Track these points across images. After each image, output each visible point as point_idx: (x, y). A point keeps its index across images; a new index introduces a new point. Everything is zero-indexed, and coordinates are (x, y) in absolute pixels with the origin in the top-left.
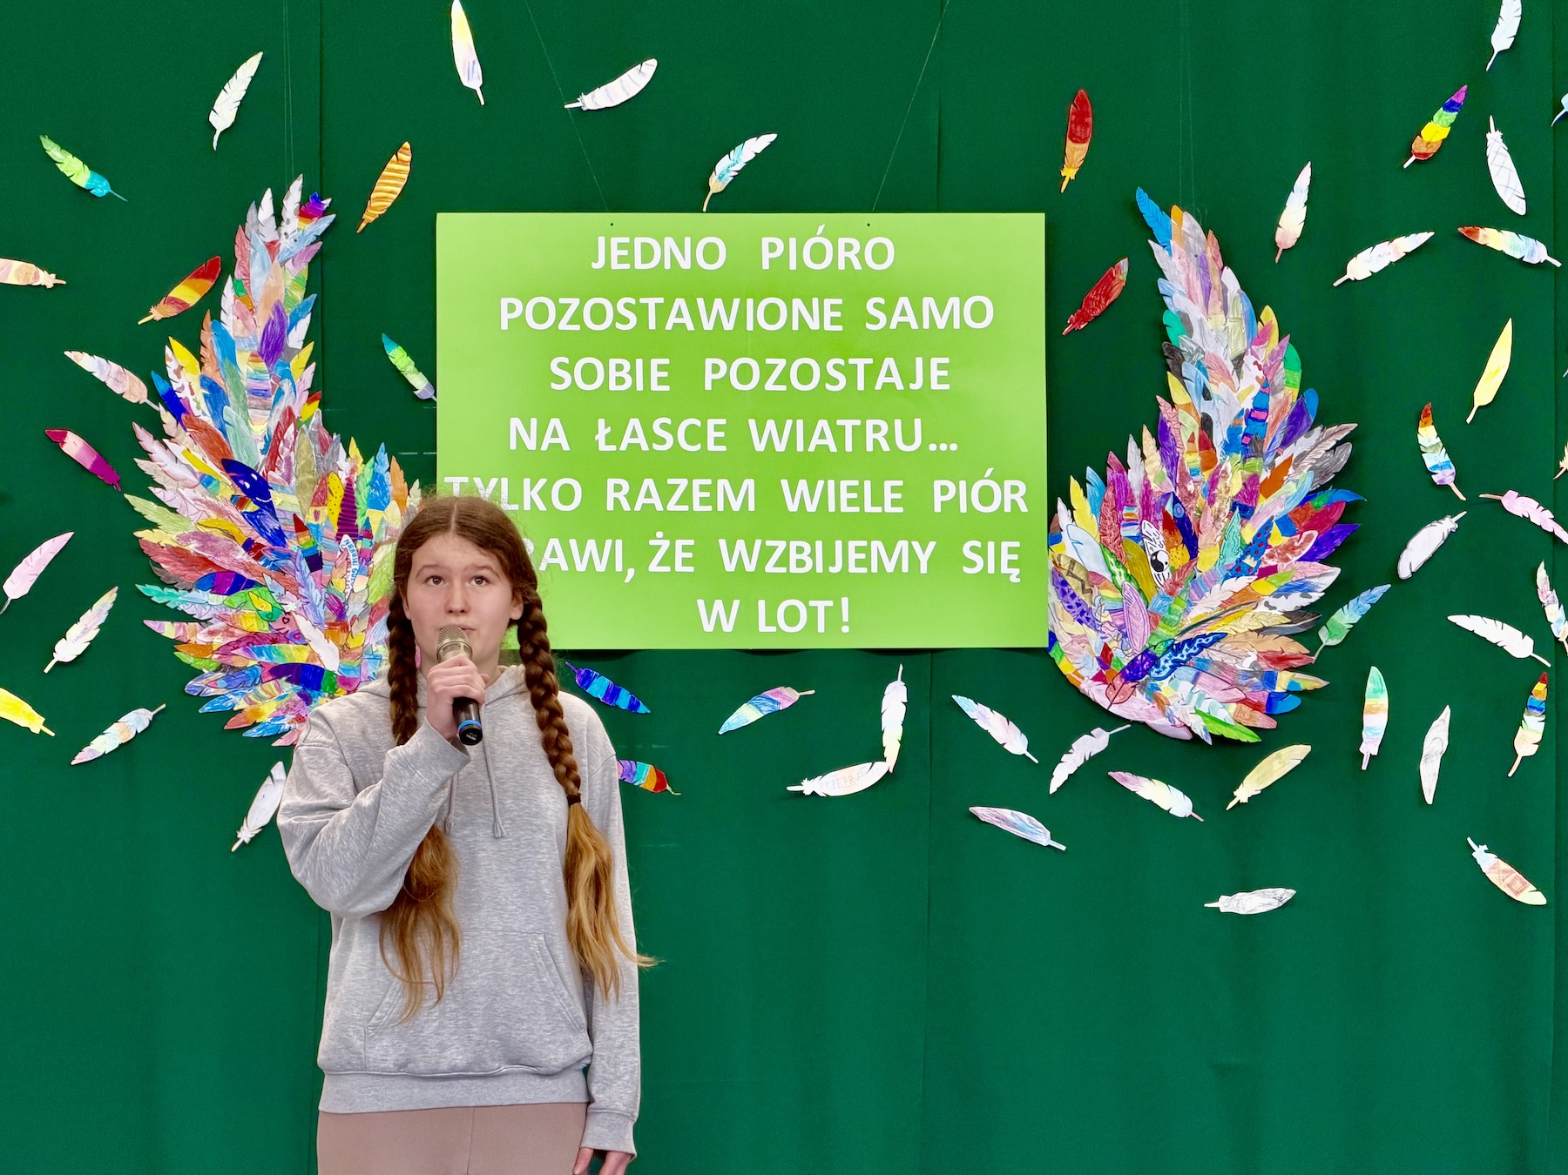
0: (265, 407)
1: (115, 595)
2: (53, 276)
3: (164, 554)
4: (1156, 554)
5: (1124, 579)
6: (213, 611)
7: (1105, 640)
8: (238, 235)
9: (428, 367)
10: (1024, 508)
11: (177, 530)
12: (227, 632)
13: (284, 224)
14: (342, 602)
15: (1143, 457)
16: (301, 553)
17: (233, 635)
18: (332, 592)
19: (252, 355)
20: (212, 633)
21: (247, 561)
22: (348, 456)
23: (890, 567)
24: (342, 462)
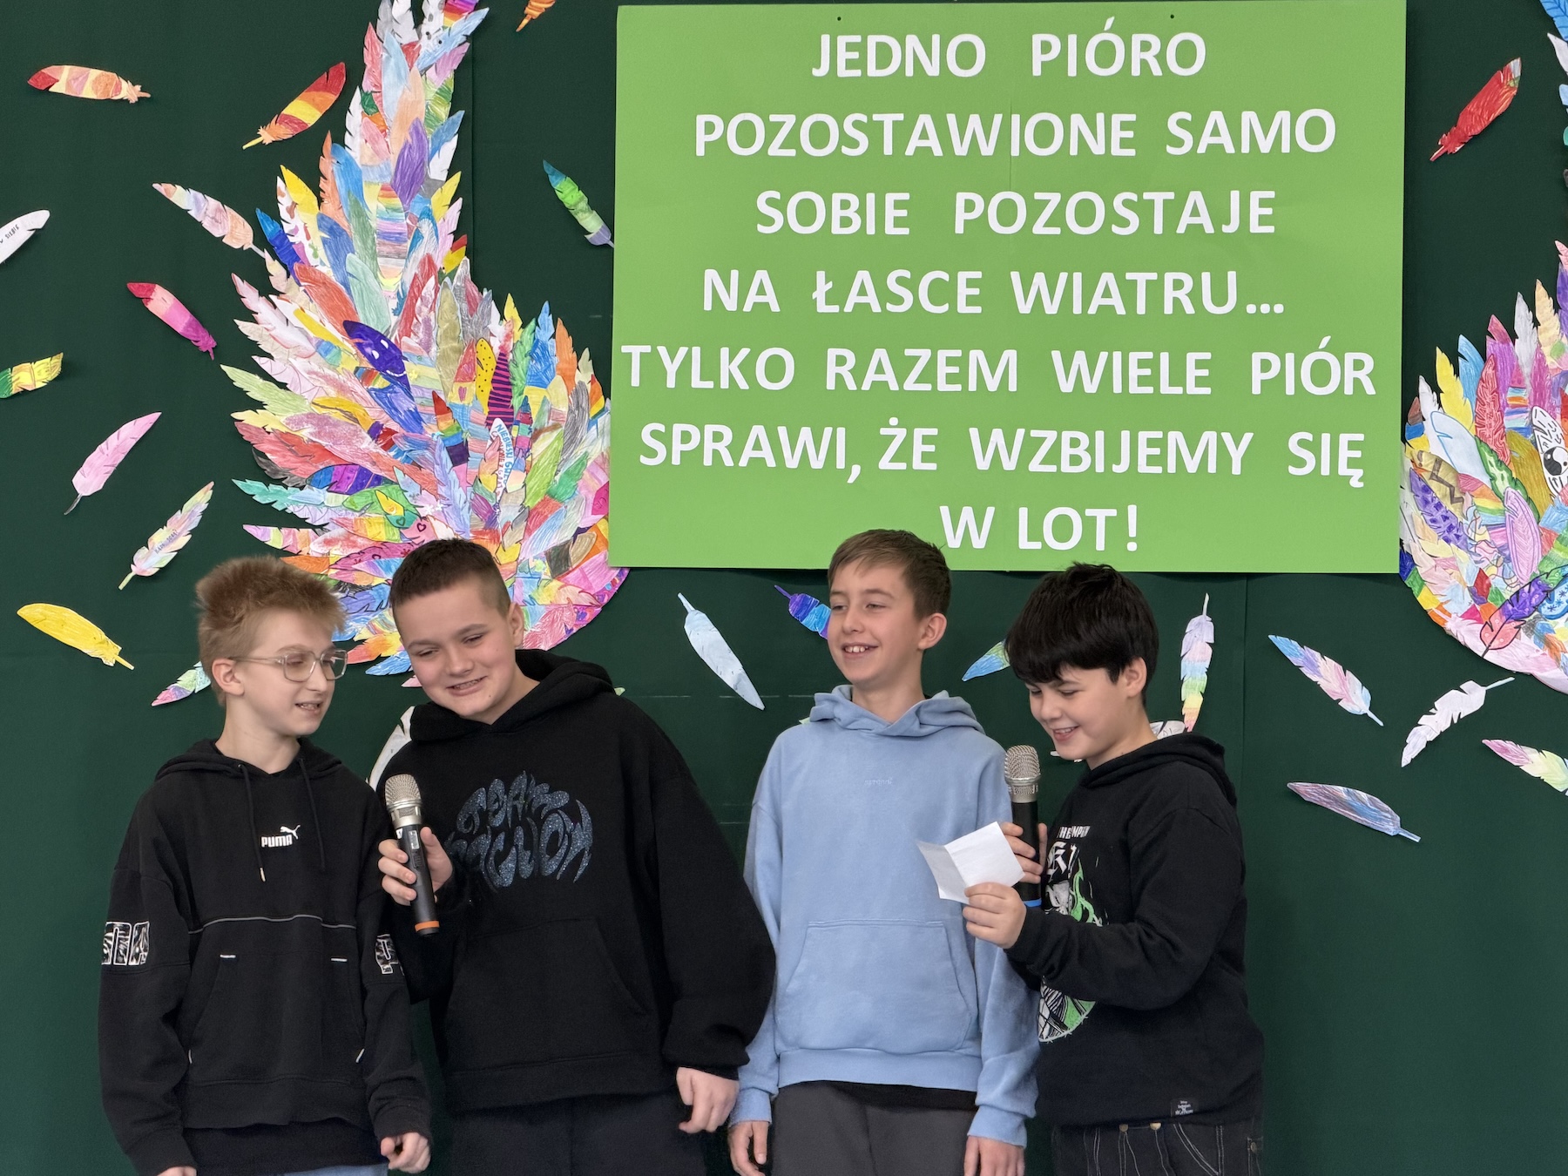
0: (399, 255)
1: (211, 492)
2: (138, 88)
3: (271, 442)
4: (1551, 451)
5: (1507, 484)
6: (331, 515)
7: (1480, 566)
8: (368, 35)
9: (604, 206)
10: (1370, 389)
11: (288, 411)
12: (348, 540)
13: (425, 21)
14: (492, 504)
15: (1536, 323)
16: (441, 441)
17: (354, 545)
18: (479, 492)
19: (382, 189)
20: (328, 542)
21: (374, 451)
22: (502, 317)
23: (1192, 466)
24: (497, 327)
